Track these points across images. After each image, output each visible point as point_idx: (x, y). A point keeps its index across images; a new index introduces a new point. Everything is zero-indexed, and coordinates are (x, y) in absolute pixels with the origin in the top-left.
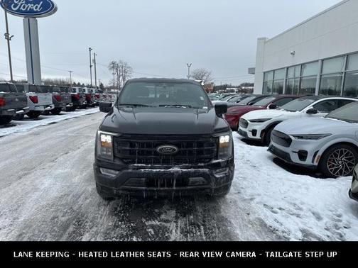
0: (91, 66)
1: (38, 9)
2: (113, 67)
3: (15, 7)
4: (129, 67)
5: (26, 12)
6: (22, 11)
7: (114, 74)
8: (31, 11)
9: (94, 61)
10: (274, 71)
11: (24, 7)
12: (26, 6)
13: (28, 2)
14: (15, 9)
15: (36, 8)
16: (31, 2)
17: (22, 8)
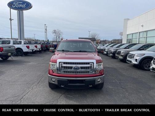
0: (45, 32)
1: (24, 7)
4: (61, 32)
5: (19, 8)
6: (17, 8)
7: (55, 36)
8: (21, 8)
9: (46, 29)
10: (132, 34)
12: (19, 6)
13: (19, 4)
14: (14, 7)
15: (23, 6)
16: (21, 4)
17: (17, 6)
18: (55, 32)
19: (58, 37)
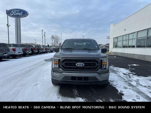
0: (43, 37)
2: (52, 38)
3: (12, 14)
4: (59, 38)
5: (16, 16)
6: (14, 16)
7: (52, 40)
8: (18, 16)
9: (45, 35)
10: (118, 37)
11: (15, 14)
13: (17, 12)
14: (12, 15)
15: (20, 14)
16: (18, 12)
17: (14, 14)
18: (53, 37)
19: (56, 42)
